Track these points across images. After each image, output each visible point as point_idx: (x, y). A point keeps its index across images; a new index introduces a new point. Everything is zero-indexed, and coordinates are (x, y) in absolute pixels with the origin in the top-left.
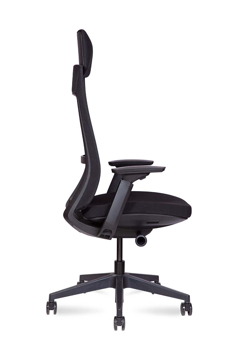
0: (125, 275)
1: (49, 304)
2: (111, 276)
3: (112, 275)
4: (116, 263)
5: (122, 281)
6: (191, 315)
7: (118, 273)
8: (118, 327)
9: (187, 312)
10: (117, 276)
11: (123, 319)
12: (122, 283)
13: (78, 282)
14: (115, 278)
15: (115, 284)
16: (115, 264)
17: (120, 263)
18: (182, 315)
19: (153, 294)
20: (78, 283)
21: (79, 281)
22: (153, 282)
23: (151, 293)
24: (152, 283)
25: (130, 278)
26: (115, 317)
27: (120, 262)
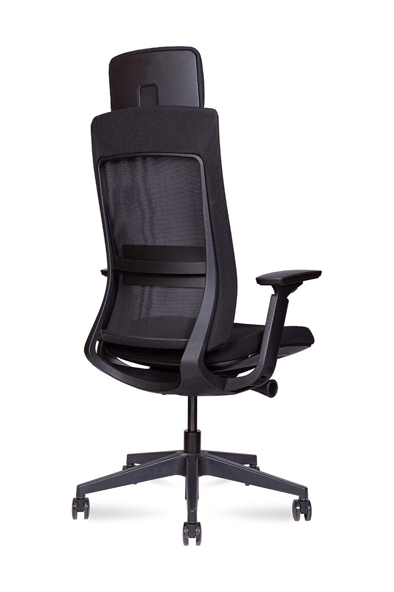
0: (202, 455)
1: (76, 502)
2: (178, 455)
3: (180, 454)
4: (186, 434)
5: (196, 464)
6: (310, 519)
7: (190, 451)
8: (190, 539)
9: (303, 515)
10: (188, 455)
11: (198, 527)
12: (197, 468)
13: (124, 466)
14: (185, 459)
15: (186, 471)
16: (185, 436)
17: (194, 434)
18: (295, 520)
19: (247, 485)
20: (124, 468)
21: (125, 464)
22: (248, 465)
23: (244, 484)
24: (246, 468)
25: (209, 460)
26: (185, 524)
27: (193, 432)
